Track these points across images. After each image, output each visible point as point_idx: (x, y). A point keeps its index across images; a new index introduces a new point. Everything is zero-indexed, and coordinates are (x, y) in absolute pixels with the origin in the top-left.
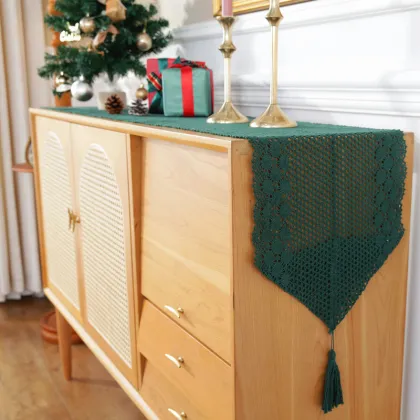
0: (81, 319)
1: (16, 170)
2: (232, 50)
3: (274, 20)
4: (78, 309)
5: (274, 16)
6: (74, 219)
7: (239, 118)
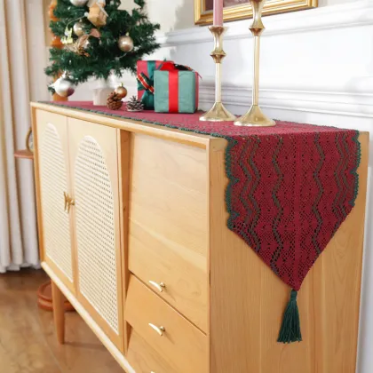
0: (74, 290)
1: (17, 156)
2: (222, 56)
3: (256, 30)
4: (72, 281)
5: (257, 27)
6: (69, 202)
7: (228, 117)
